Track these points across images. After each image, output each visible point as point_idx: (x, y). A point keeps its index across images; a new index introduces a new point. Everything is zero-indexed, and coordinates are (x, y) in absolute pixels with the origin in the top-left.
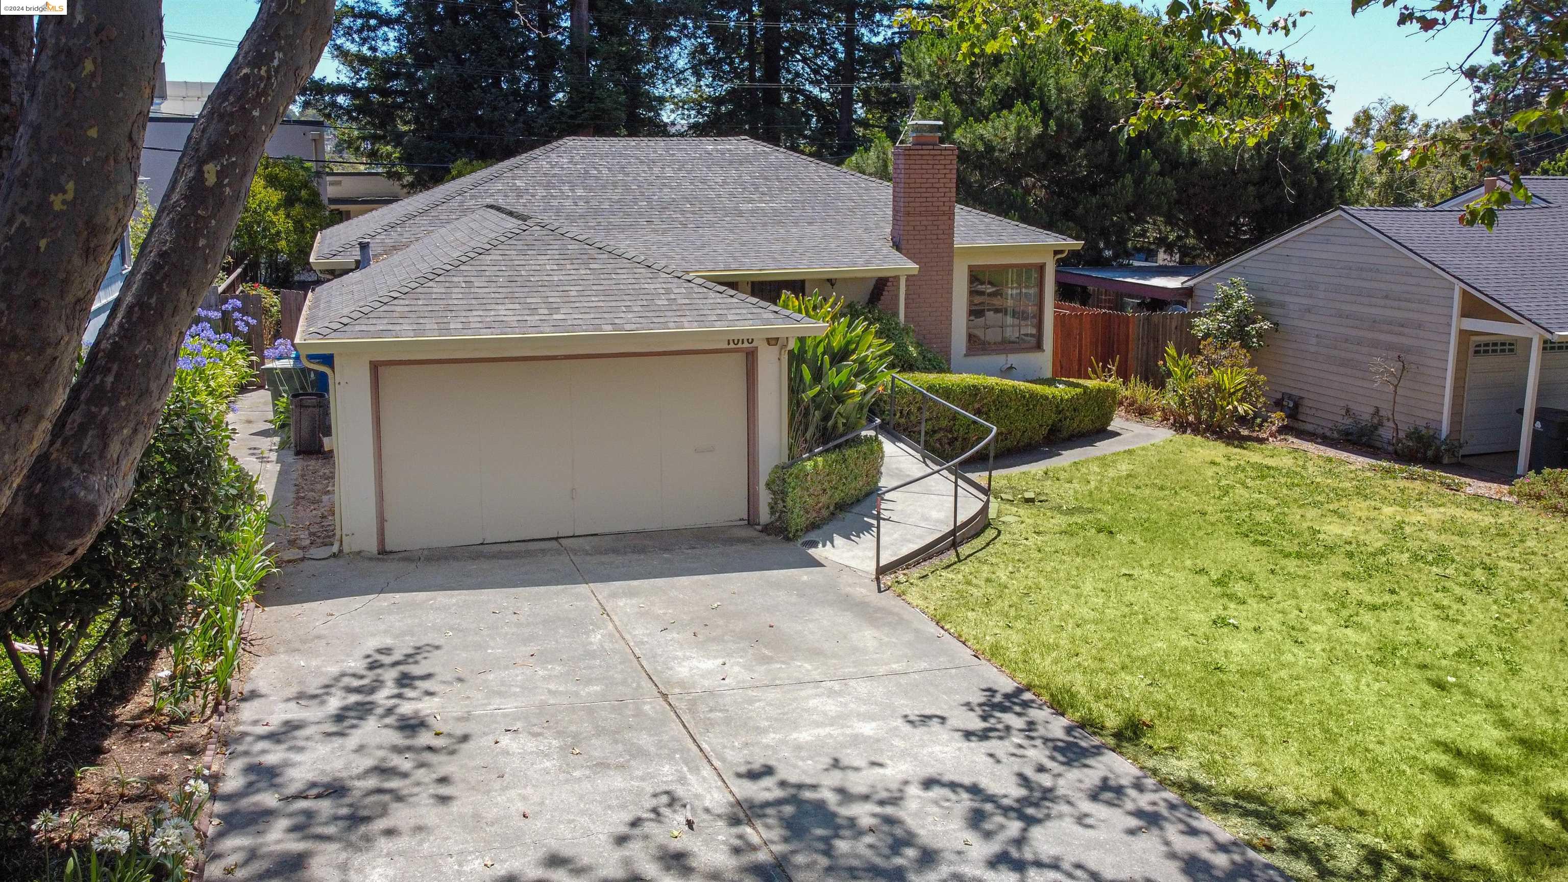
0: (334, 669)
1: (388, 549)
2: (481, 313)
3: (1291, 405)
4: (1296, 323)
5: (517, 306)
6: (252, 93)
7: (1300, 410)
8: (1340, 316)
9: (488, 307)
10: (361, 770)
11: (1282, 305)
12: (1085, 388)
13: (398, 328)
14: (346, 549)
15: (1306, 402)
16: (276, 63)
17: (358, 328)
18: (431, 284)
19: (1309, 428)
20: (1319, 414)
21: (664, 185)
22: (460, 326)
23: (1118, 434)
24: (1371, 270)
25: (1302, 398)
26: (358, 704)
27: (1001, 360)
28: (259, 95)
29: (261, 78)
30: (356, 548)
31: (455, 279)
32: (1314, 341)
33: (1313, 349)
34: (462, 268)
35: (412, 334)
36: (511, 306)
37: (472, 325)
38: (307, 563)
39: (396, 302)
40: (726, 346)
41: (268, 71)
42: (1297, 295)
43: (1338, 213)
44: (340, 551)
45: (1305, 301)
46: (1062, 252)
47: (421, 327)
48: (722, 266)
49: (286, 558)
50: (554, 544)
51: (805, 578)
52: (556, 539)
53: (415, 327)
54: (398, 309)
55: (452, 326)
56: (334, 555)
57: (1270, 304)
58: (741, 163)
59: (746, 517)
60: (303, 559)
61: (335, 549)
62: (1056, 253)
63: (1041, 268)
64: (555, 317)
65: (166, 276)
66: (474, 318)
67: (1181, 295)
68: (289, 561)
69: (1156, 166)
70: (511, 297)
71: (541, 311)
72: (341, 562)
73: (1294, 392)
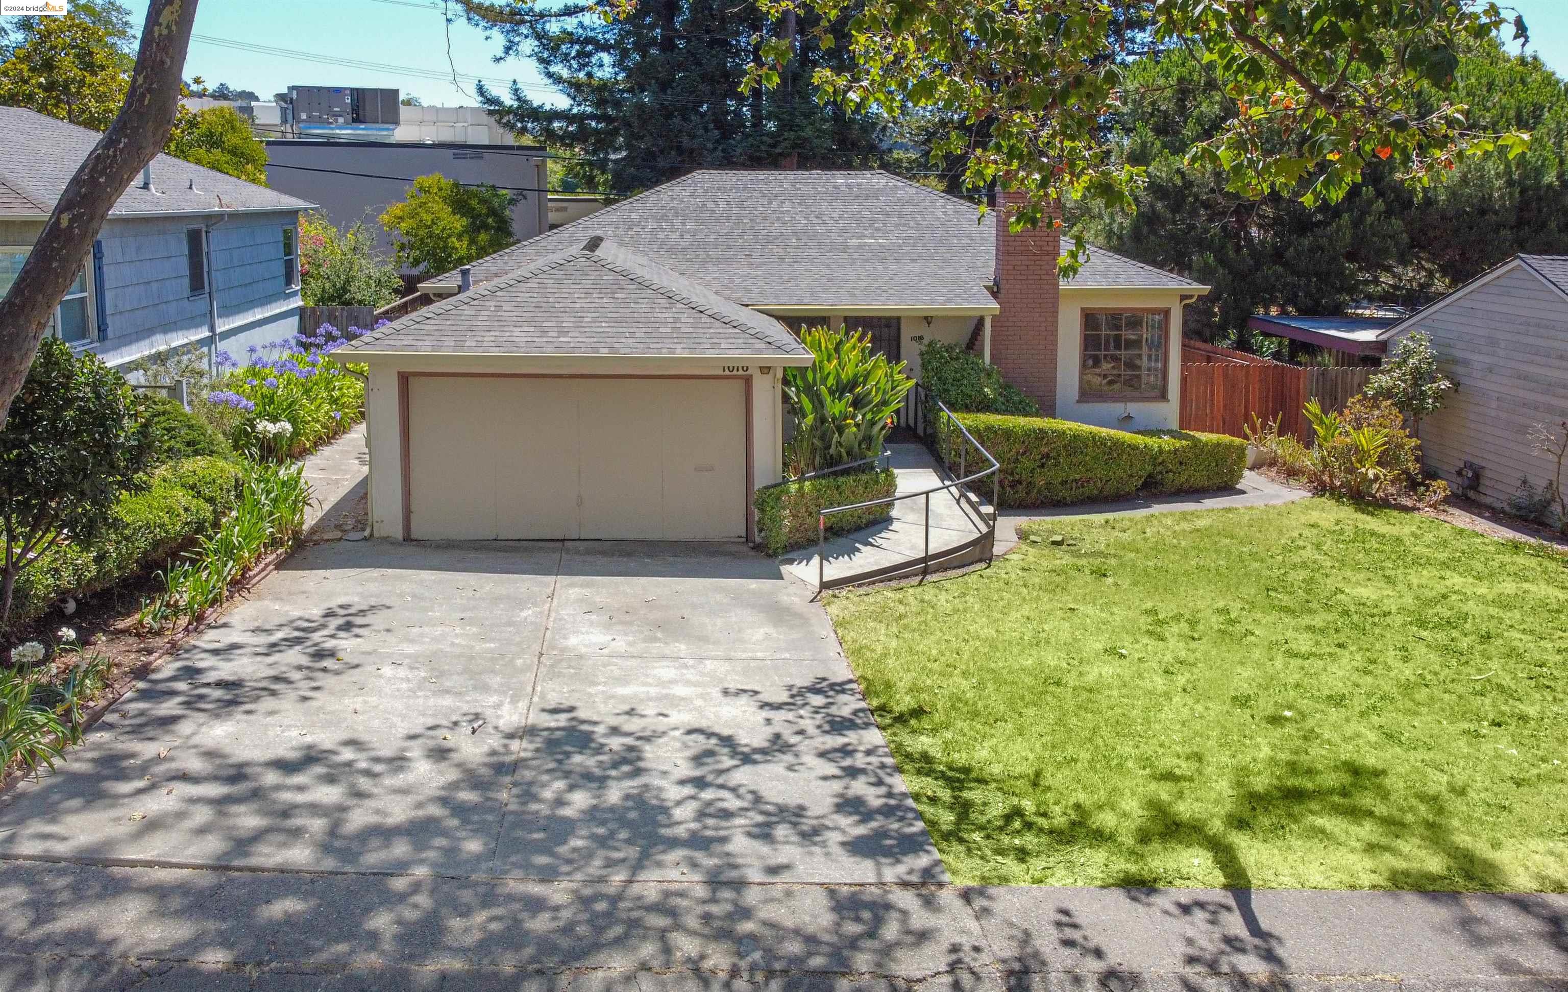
0: (297, 613)
1: (413, 536)
2: (497, 334)
3: (1470, 475)
4: (1480, 384)
5: (532, 329)
6: (100, 167)
7: (1481, 481)
8: (1519, 378)
9: (506, 329)
10: (264, 675)
11: (1466, 363)
12: (1196, 442)
13: (420, 343)
14: (376, 534)
15: (1488, 473)
16: (122, 145)
17: (387, 342)
18: (465, 307)
19: (1488, 500)
20: (1500, 486)
21: (778, 219)
22: (474, 344)
23: (1244, 492)
24: (1547, 327)
25: (1483, 468)
26: (296, 638)
27: (1118, 409)
28: (105, 168)
29: (108, 157)
30: (384, 534)
31: (488, 304)
32: (1494, 405)
33: (1493, 414)
34: (498, 293)
35: (430, 349)
36: (526, 329)
37: (485, 344)
38: (343, 543)
39: (428, 321)
40: (720, 372)
41: (115, 151)
42: (1480, 353)
43: (1517, 262)
44: (372, 535)
45: (1488, 360)
46: (1191, 297)
47: (440, 343)
48: (795, 300)
49: (326, 537)
50: (559, 544)
51: (754, 586)
52: (563, 540)
53: (435, 343)
54: (427, 327)
55: (467, 344)
56: (365, 539)
57: (1455, 361)
58: (867, 197)
59: (744, 535)
60: (340, 539)
61: (367, 533)
62: (1183, 297)
63: (1167, 312)
64: (562, 339)
65: (28, 285)
66: (489, 338)
67: (1371, 349)
68: (328, 540)
69: (1380, 205)
70: (531, 322)
71: (550, 334)
72: (369, 543)
73: (1476, 461)
